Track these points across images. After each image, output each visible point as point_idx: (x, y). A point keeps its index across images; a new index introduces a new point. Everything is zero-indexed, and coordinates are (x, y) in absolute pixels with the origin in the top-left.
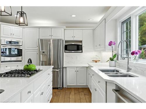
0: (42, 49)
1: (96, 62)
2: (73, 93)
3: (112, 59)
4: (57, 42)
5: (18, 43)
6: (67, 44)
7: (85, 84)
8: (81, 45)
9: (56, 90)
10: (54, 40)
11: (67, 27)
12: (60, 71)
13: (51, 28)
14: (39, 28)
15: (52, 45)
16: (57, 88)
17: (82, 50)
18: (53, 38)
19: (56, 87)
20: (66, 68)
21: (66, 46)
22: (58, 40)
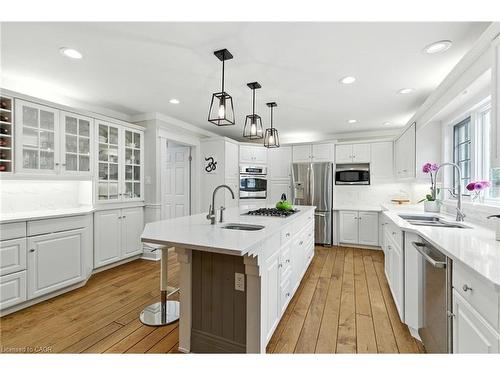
0: (297, 180)
1: (400, 202)
2: (350, 255)
3: (430, 198)
4: (322, 167)
5: (260, 171)
6: (339, 170)
7: (375, 243)
8: (368, 172)
9: (320, 248)
10: (316, 165)
11: (339, 140)
12: (327, 216)
13: (311, 144)
14: (292, 145)
15: (313, 173)
16: (322, 245)
17: (368, 179)
18: (315, 160)
19: (320, 242)
20: (337, 211)
21: (338, 174)
22: (324, 164)
